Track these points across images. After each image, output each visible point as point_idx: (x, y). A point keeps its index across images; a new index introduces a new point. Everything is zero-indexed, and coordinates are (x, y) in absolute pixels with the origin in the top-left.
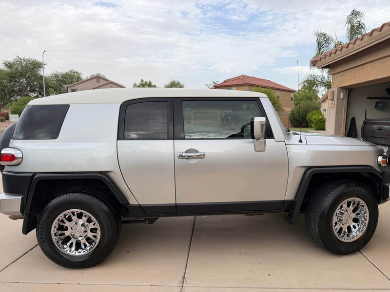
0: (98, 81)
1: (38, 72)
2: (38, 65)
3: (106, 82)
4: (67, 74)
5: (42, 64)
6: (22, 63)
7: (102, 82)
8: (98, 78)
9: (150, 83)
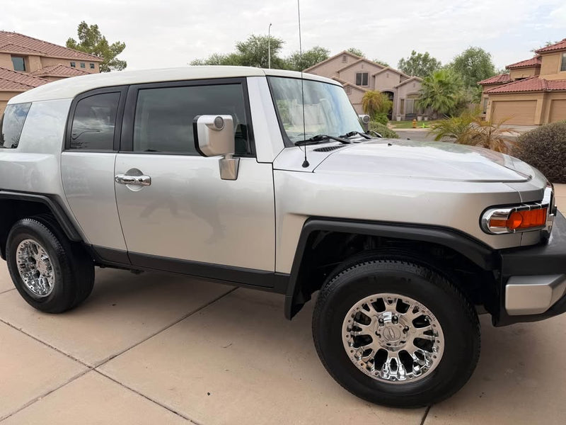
0: (345, 60)
1: (275, 54)
2: (275, 45)
3: (355, 61)
4: (310, 53)
5: (279, 43)
6: (256, 44)
7: (350, 61)
8: (344, 55)
9: (426, 56)
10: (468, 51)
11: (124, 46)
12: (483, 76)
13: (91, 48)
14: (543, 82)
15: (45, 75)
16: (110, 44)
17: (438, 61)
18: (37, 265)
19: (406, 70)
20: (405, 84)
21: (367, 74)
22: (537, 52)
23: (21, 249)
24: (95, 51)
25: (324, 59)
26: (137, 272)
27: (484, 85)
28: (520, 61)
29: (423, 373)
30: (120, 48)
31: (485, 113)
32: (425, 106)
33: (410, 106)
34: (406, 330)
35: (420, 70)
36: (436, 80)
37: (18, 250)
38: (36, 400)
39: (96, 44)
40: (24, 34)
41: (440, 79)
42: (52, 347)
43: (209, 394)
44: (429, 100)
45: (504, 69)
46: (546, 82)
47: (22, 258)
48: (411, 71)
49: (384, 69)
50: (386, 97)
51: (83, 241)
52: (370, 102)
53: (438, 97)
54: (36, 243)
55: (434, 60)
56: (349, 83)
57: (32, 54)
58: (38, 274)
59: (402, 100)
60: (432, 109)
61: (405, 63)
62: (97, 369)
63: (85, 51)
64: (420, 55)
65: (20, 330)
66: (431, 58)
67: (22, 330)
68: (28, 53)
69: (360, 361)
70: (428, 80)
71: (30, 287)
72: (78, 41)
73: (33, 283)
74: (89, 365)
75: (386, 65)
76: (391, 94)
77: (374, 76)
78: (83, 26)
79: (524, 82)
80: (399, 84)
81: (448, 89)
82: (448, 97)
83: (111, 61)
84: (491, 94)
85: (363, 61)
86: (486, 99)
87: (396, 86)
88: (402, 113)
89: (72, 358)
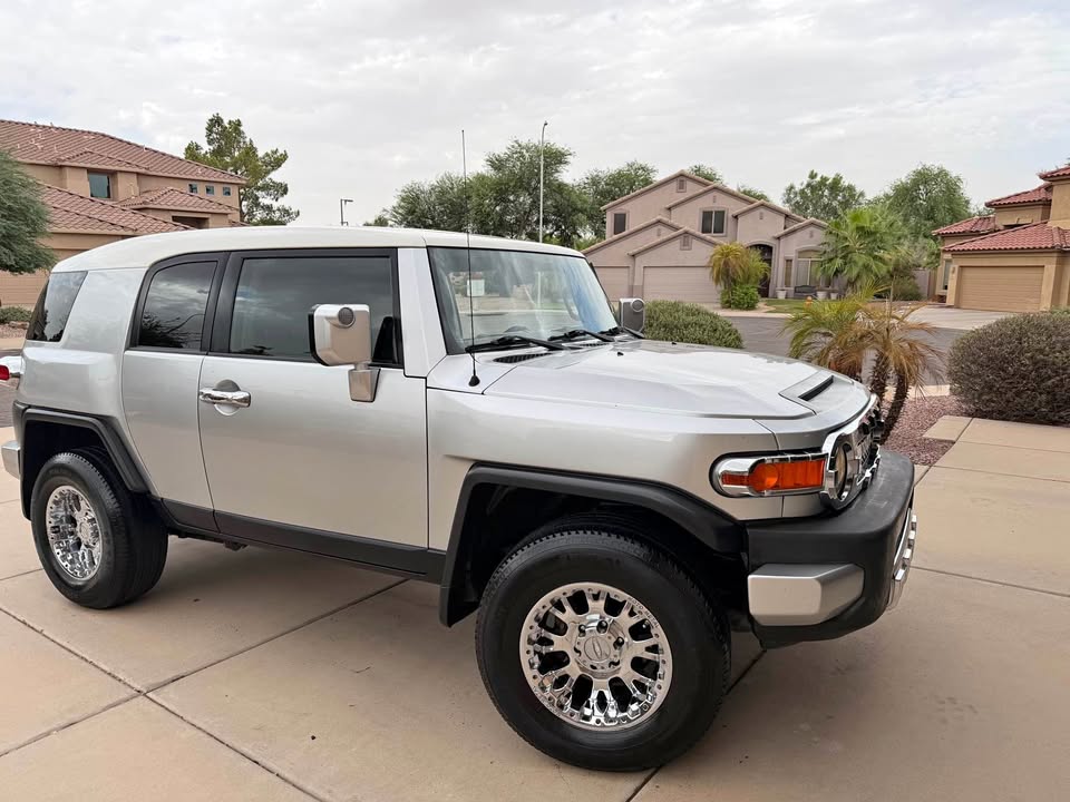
0: (681, 187)
1: (554, 175)
2: (556, 158)
3: (702, 189)
4: (620, 174)
5: (563, 155)
6: (523, 156)
7: (692, 189)
8: (681, 179)
9: (837, 181)
10: (919, 173)
11: (285, 157)
12: (948, 219)
13: (228, 159)
14: (1056, 234)
15: (143, 206)
16: (260, 154)
17: (858, 190)
18: (78, 529)
19: (797, 206)
20: (794, 231)
21: (723, 212)
22: (1044, 177)
23: (55, 502)
24: (234, 164)
25: (647, 185)
26: (235, 546)
27: (945, 237)
28: (1012, 193)
29: (642, 715)
30: (277, 161)
31: (946, 288)
32: (831, 272)
33: (803, 272)
34: (618, 644)
35: (825, 206)
36: (852, 226)
37: (50, 504)
38: (48, 734)
39: (237, 154)
40: (113, 135)
41: (861, 224)
42: (86, 660)
43: (313, 738)
44: (839, 262)
45: (982, 207)
46: (1062, 232)
47: (55, 517)
48: (807, 208)
49: (754, 202)
50: (756, 255)
51: (149, 492)
52: (726, 264)
53: (855, 257)
54: (78, 492)
55: (851, 188)
56: (686, 228)
57: (123, 169)
58: (78, 544)
59: (789, 261)
60: (844, 278)
61: (796, 194)
62: (150, 695)
63: (215, 165)
64: (824, 179)
65: (41, 632)
66: (846, 184)
67: (45, 633)
68: (117, 168)
69: (548, 694)
70: (837, 225)
71: (64, 564)
72: (206, 148)
73: (70, 558)
74: (139, 688)
75: (761, 197)
76: (766, 250)
77: (736, 217)
78: (216, 121)
79: (1021, 232)
80: (783, 232)
81: (875, 240)
82: (875, 258)
83: (260, 183)
84: (955, 253)
85: (715, 188)
86: (948, 261)
87: (776, 235)
88: (787, 283)
89: (114, 677)
